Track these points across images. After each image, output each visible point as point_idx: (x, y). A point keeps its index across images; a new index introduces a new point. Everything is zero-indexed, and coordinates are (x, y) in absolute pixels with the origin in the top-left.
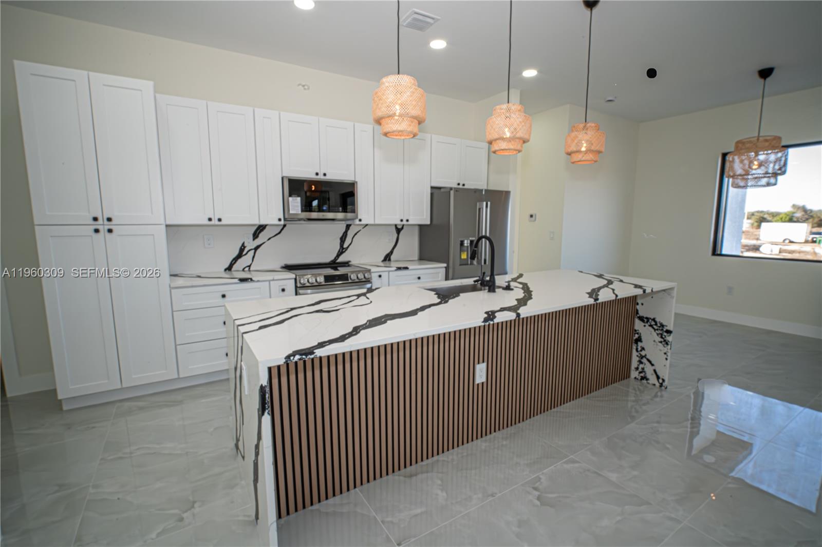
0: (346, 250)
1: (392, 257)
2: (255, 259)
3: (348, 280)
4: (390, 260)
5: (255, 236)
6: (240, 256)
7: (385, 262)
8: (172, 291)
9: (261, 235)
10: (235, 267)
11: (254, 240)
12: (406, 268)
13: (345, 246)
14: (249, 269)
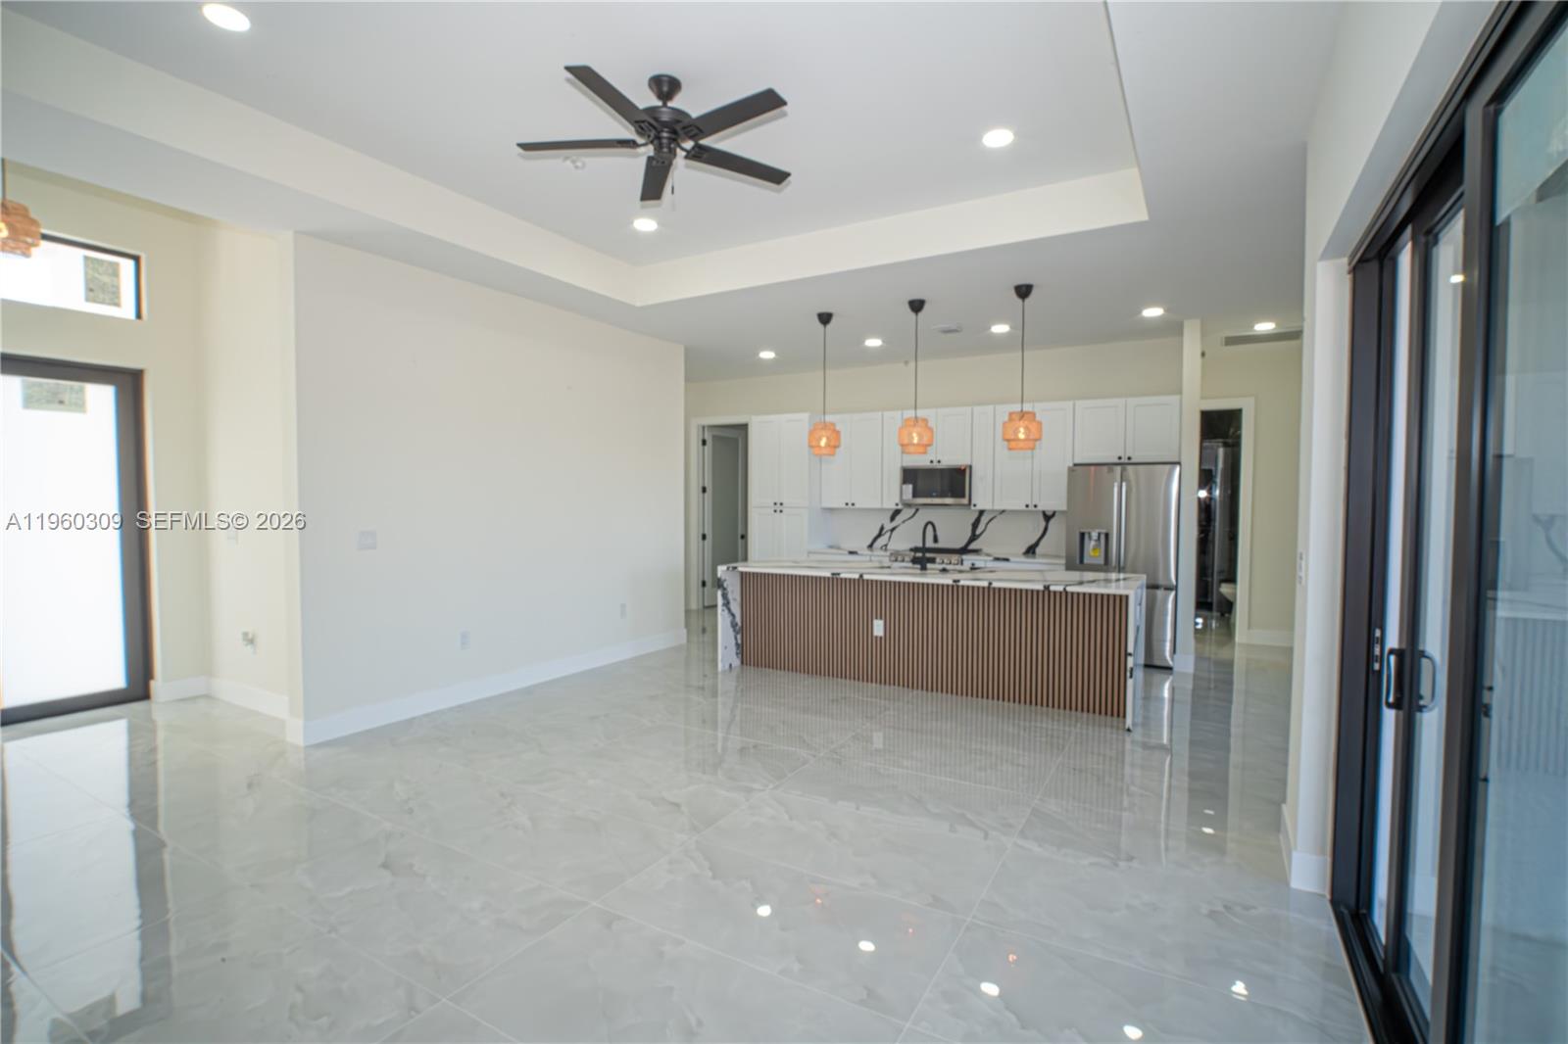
0: (978, 537)
1: (1038, 550)
2: (890, 539)
4: (1034, 553)
5: (892, 518)
6: (880, 535)
7: (1027, 555)
9: (897, 518)
10: (876, 545)
11: (891, 522)
13: (978, 532)
14: (886, 548)
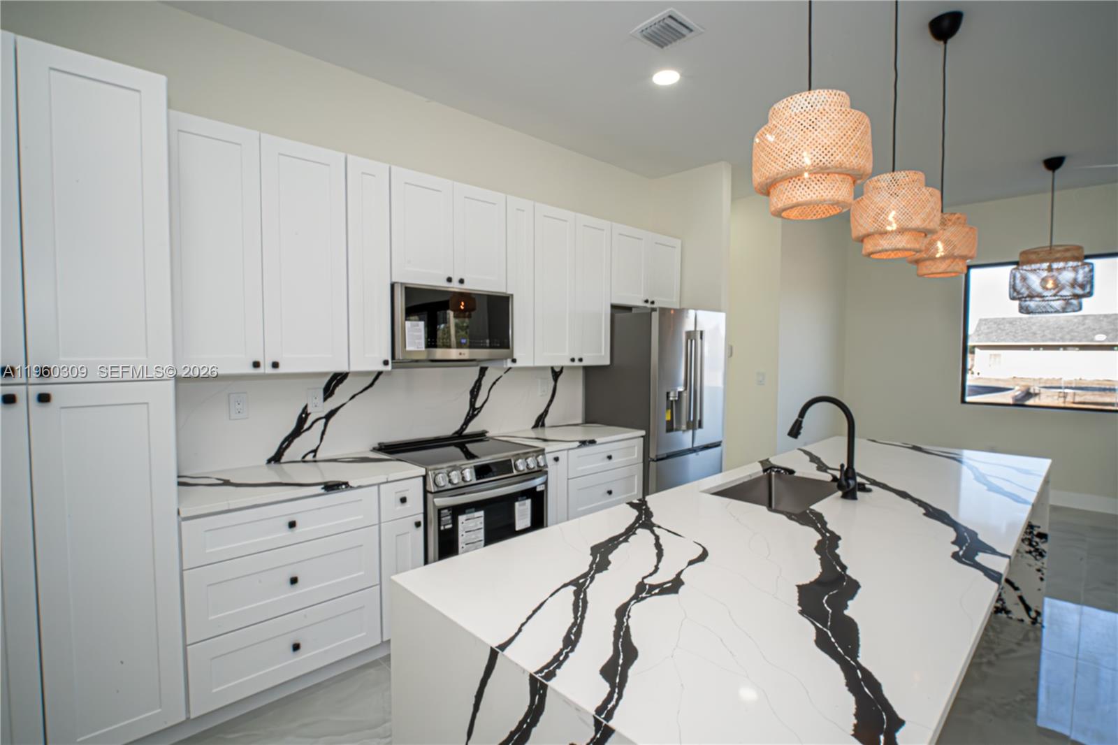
0: (479, 412)
1: (548, 421)
2: (325, 437)
3: (513, 472)
4: (543, 425)
5: (328, 392)
6: (297, 432)
7: (535, 430)
8: (183, 523)
9: (337, 390)
10: (287, 456)
11: (325, 399)
12: (593, 442)
13: (478, 405)
14: (315, 456)
